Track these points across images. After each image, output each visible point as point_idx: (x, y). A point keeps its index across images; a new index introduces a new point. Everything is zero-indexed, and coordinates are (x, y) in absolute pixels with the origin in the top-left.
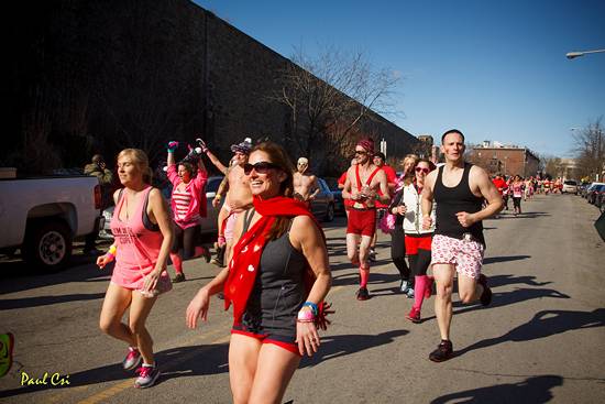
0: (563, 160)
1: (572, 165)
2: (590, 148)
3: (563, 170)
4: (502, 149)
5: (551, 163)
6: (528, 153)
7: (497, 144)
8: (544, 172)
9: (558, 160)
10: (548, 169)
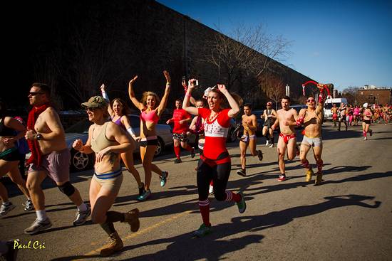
4: (376, 90)
7: (373, 87)
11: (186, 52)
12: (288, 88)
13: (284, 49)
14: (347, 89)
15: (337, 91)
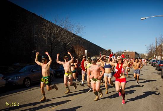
0: (145, 54)
1: (147, 55)
2: (151, 51)
3: (145, 57)
4: (129, 52)
5: (142, 55)
6: (136, 53)
7: (128, 51)
8: (140, 57)
9: (143, 54)
10: (141, 57)
11: (34, 33)
12: (86, 51)
13: (81, 30)
14: (117, 52)
15: (113, 53)
